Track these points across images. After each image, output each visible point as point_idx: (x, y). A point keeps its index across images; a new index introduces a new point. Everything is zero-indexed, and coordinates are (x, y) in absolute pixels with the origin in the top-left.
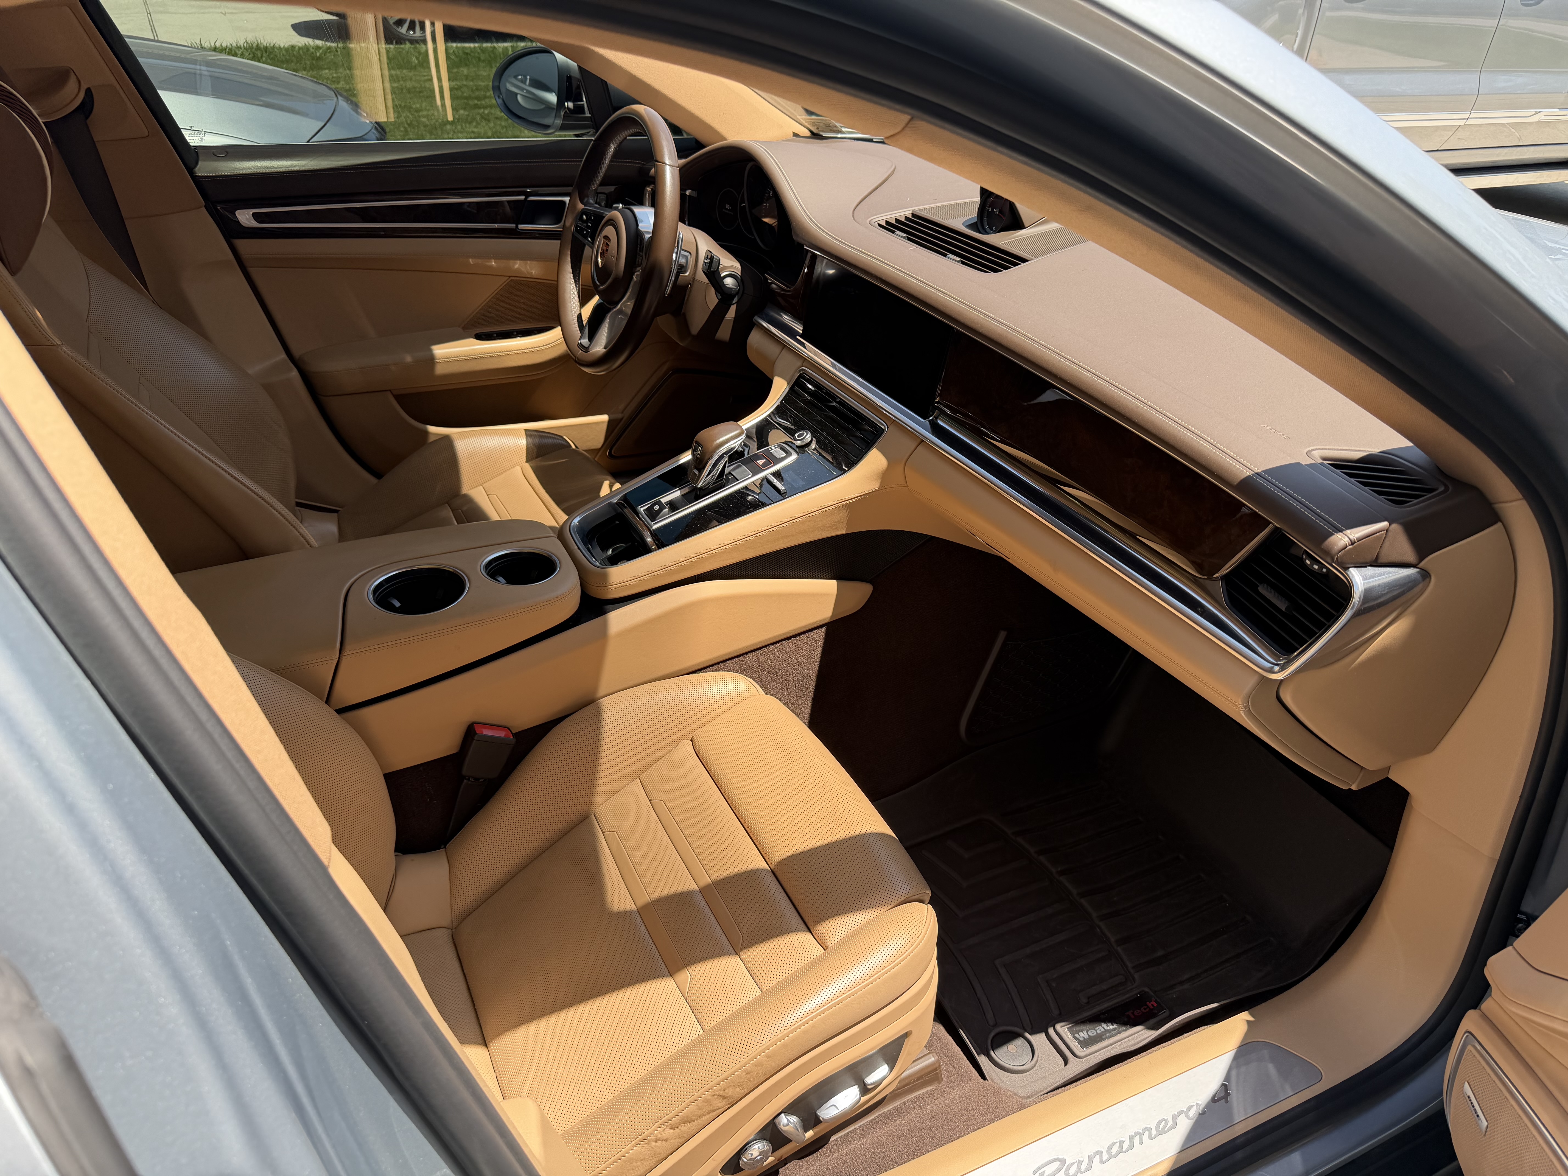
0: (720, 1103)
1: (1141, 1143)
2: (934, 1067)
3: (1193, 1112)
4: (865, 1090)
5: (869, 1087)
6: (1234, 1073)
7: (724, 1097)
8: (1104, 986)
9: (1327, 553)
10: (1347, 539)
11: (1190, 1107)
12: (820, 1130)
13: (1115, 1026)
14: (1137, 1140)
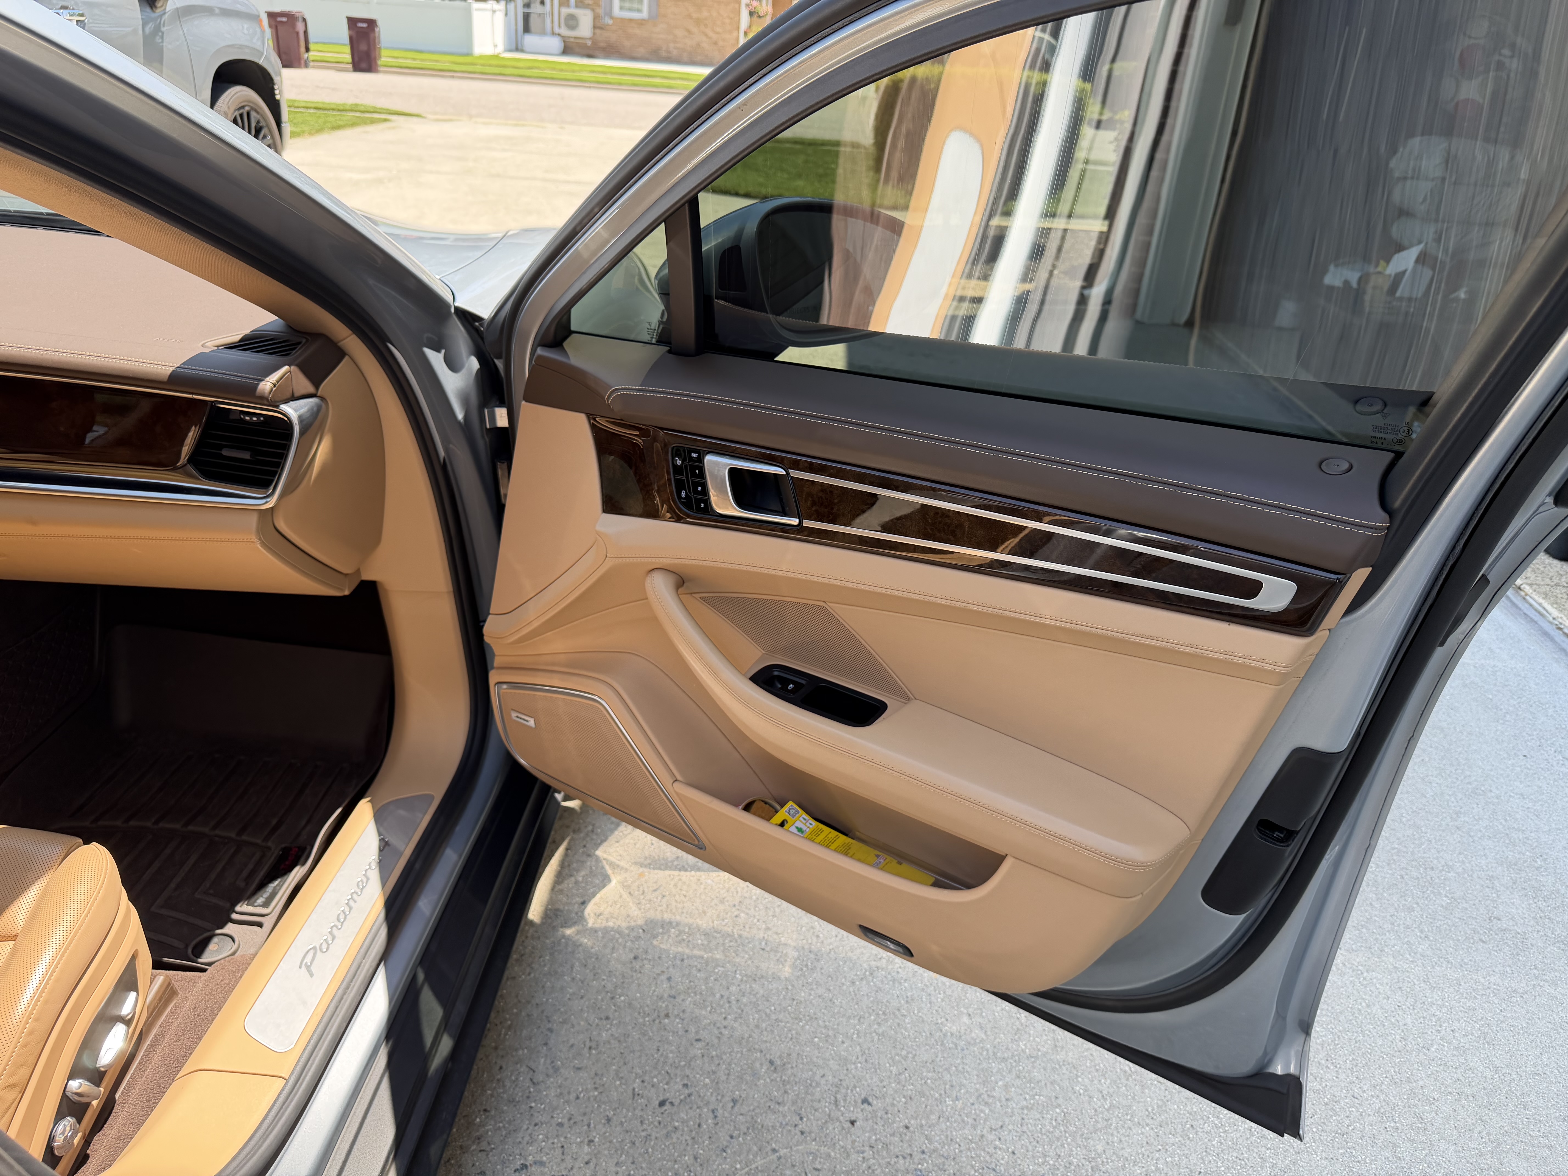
0: (13, 1094)
1: (355, 902)
2: (167, 983)
3: (374, 865)
4: (128, 1022)
5: (129, 1017)
6: (381, 829)
7: (12, 1086)
8: (251, 866)
9: (262, 399)
10: (269, 384)
11: (370, 865)
12: (108, 1081)
13: (279, 880)
14: (351, 902)
